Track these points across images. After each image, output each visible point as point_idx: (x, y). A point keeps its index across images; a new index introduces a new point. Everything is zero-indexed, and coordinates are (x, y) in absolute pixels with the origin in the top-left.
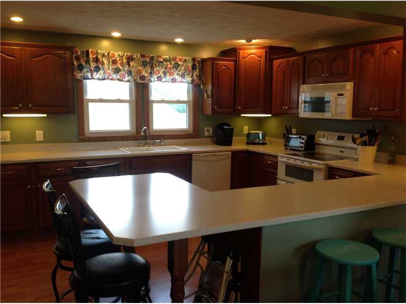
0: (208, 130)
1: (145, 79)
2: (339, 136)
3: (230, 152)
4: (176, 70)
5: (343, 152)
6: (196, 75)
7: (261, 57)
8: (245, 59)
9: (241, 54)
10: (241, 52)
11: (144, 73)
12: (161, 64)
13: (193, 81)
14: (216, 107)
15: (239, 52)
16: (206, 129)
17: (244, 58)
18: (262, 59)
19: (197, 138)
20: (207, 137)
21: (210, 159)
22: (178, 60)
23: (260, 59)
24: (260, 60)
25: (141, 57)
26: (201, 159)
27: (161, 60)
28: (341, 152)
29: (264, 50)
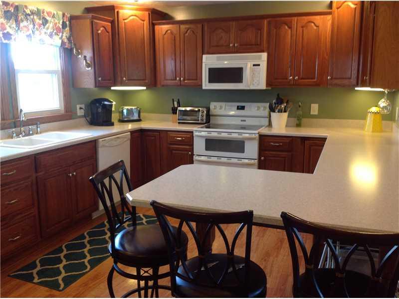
0: (81, 108)
1: (11, 38)
2: (238, 107)
3: (129, 133)
4: (44, 28)
5: (245, 121)
6: (66, 37)
7: (144, 21)
8: (126, 21)
9: (120, 15)
10: (121, 11)
11: (8, 30)
12: (28, 17)
13: (63, 43)
14: (100, 79)
15: (118, 12)
16: (78, 107)
17: (124, 20)
18: (145, 22)
19: (71, 119)
20: (80, 117)
21: (115, 143)
22: (45, 14)
23: (142, 22)
24: (144, 23)
25: (3, 4)
26: (107, 145)
27: (28, 12)
28: (242, 121)
29: (147, 13)
